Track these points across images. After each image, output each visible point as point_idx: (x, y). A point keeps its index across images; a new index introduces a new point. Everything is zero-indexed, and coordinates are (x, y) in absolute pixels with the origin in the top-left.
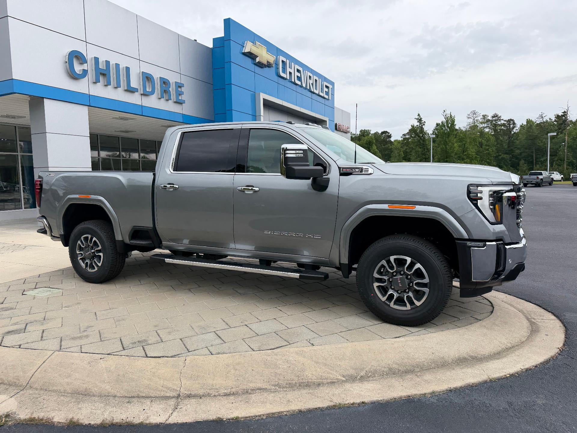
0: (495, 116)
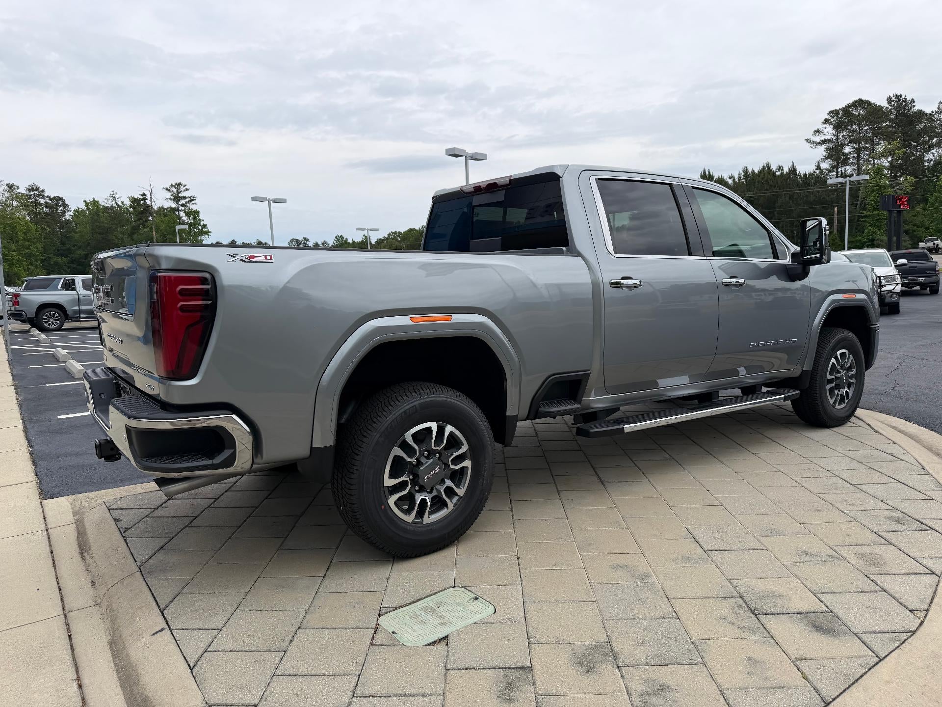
0: (33, 188)
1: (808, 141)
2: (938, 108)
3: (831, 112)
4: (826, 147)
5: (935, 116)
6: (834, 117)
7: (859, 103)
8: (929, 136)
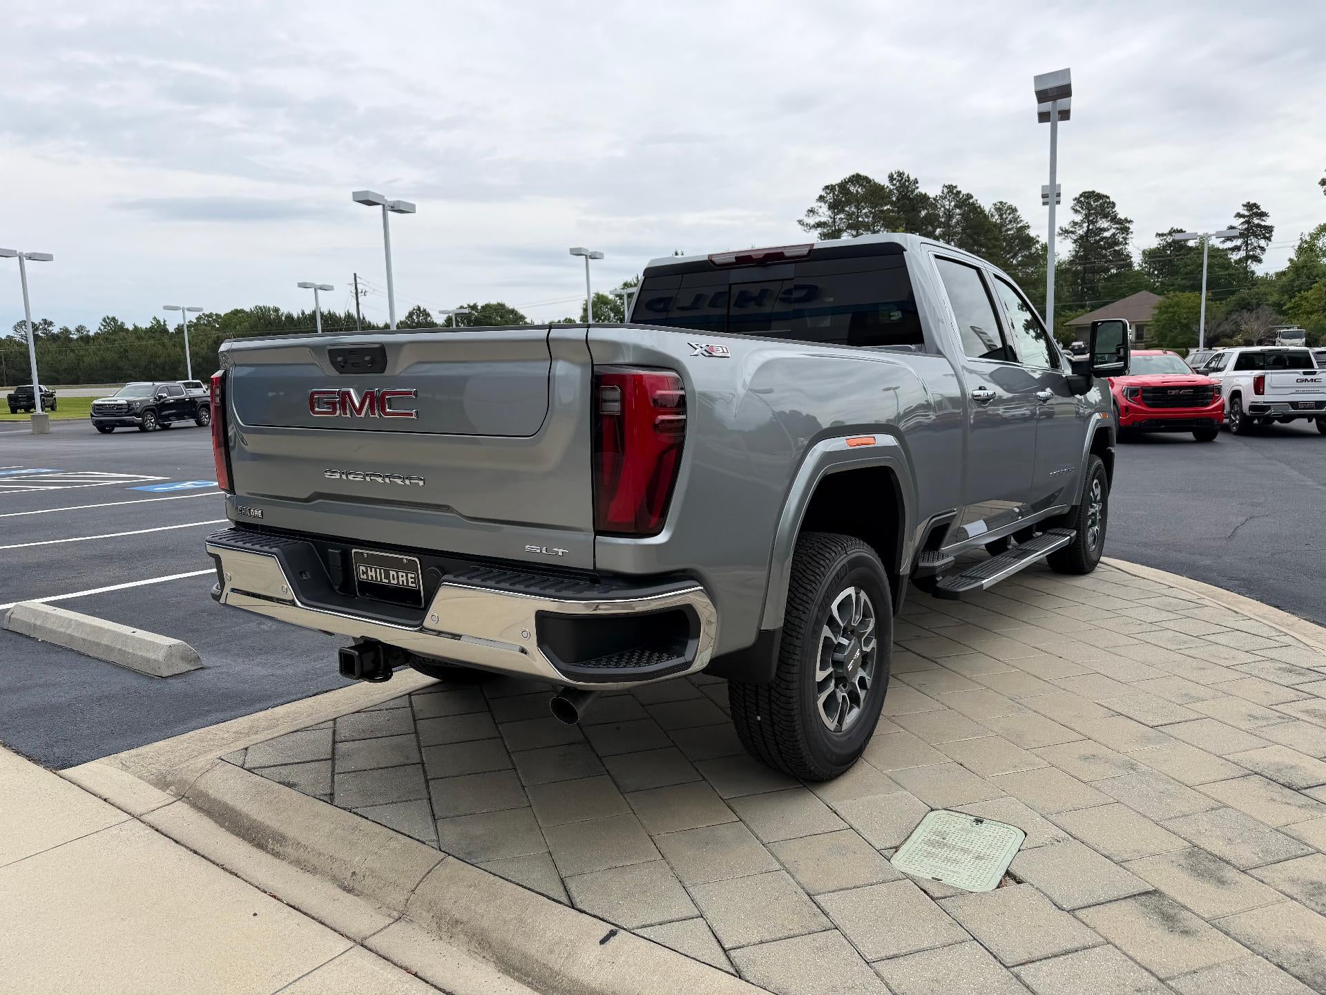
1: (800, 222)
2: (943, 193)
3: (827, 187)
4: (820, 231)
5: (940, 201)
6: (830, 193)
7: (857, 179)
8: (932, 226)
